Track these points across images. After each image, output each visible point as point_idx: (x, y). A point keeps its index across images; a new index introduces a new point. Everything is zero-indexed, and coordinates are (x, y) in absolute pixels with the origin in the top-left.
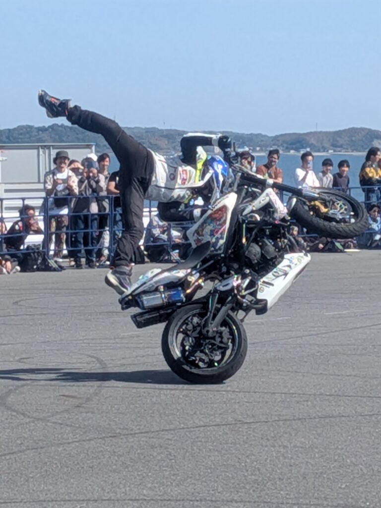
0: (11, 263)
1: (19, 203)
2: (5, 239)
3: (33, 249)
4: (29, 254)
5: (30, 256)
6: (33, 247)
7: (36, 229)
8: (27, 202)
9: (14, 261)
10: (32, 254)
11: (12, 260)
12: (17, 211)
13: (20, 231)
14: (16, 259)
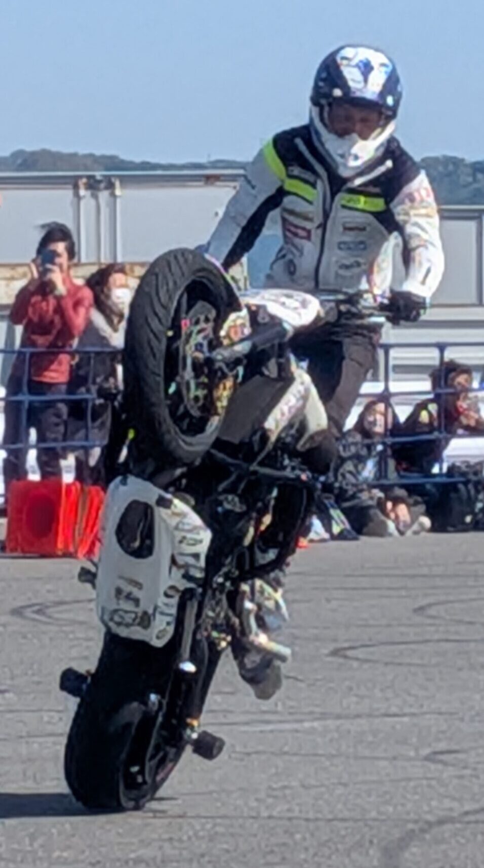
0: (409, 506)
1: (431, 357)
2: (393, 446)
3: (463, 474)
4: (454, 487)
5: (456, 490)
6: (464, 468)
7: (472, 423)
8: (450, 355)
9: (416, 503)
10: (461, 487)
11: (411, 501)
12: (426, 376)
13: (431, 427)
14: (419, 499)
